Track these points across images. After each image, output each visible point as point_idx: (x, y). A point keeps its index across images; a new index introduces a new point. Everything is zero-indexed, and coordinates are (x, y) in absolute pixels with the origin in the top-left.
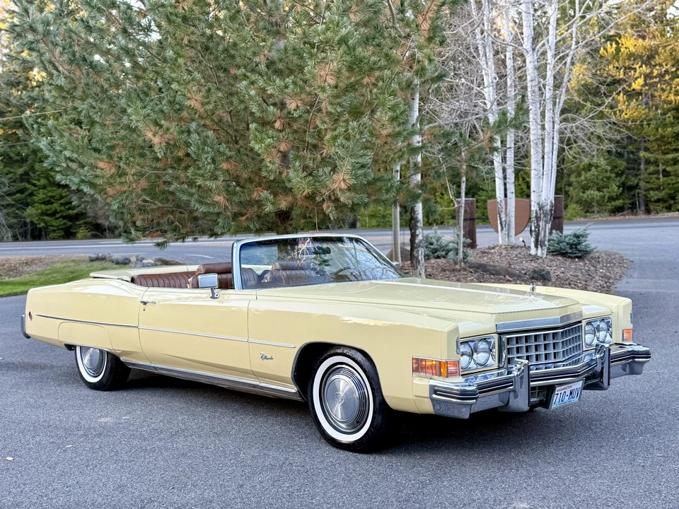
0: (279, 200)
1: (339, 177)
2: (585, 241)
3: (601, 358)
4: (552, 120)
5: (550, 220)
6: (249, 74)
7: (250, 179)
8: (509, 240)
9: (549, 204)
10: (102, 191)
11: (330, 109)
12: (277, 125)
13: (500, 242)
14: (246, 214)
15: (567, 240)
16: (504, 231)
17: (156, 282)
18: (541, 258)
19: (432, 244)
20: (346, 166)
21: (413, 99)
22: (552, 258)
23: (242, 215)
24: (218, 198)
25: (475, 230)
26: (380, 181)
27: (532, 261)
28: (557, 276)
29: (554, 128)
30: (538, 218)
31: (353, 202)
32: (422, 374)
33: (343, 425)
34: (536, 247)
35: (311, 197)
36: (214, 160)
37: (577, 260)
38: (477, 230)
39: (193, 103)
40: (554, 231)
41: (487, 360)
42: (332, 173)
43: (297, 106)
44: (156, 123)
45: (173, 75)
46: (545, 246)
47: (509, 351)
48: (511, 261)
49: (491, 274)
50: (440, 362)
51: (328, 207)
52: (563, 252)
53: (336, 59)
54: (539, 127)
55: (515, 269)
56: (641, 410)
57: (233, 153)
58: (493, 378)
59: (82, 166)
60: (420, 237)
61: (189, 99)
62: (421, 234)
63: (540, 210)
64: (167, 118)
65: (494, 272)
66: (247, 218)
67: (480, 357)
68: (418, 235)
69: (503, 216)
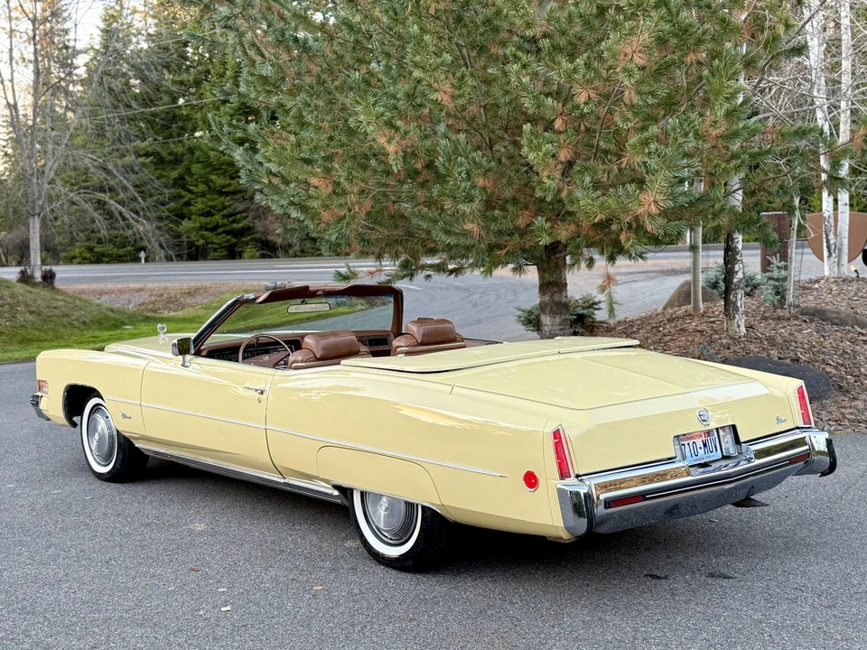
0: (558, 229)
1: (648, 197)
6: (520, 54)
7: (515, 199)
8: (839, 270)
10: (315, 216)
11: (636, 99)
12: (558, 124)
13: (827, 273)
14: (506, 246)
16: (832, 259)
20: (660, 182)
23: (499, 247)
24: (469, 226)
26: (703, 201)
31: (665, 232)
35: (603, 225)
36: (469, 175)
39: (440, 96)
42: (638, 192)
43: (589, 98)
44: (390, 124)
45: (418, 58)
49: (833, 324)
53: (647, 29)
57: (493, 164)
59: (287, 183)
60: (740, 275)
61: (436, 91)
64: (403, 116)
65: (837, 321)
66: (508, 251)
68: (737, 272)
69: (831, 236)
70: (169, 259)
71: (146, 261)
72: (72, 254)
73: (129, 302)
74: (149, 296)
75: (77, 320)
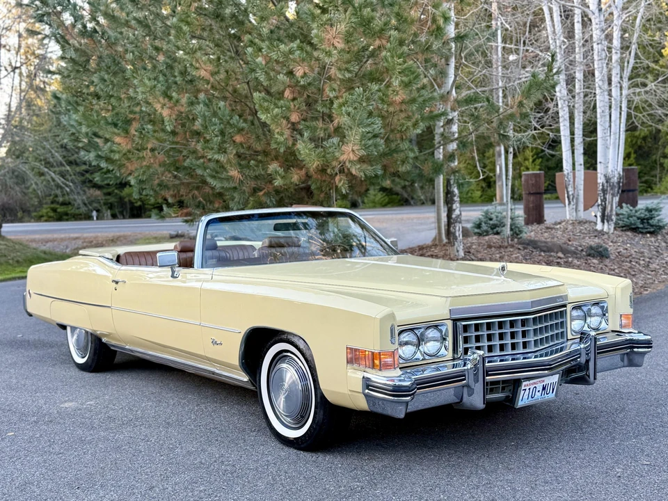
0: (291, 173)
1: (348, 148)
2: (658, 215)
3: (585, 348)
4: (619, 85)
5: (618, 192)
7: (264, 152)
8: (576, 215)
9: (617, 175)
10: (121, 166)
11: (338, 75)
12: (287, 94)
13: (568, 218)
14: (264, 188)
15: (637, 214)
16: (571, 206)
17: (144, 259)
18: (607, 233)
19: (491, 219)
20: (354, 136)
21: (448, 65)
22: (620, 233)
23: (261, 190)
24: (231, 173)
25: (543, 206)
26: (397, 152)
27: (596, 236)
28: (618, 253)
29: (621, 94)
30: (604, 191)
31: (365, 174)
32: (355, 366)
33: (289, 419)
34: (603, 221)
35: (323, 170)
36: (222, 133)
37: (648, 235)
38: (545, 206)
39: (203, 73)
40: (624, 205)
41: (439, 350)
42: (341, 143)
43: (305, 73)
44: (166, 95)
46: (612, 220)
47: (466, 340)
48: (572, 237)
49: (542, 251)
50: (373, 353)
51: (340, 181)
52: (633, 227)
53: (342, 22)
54: (606, 93)
55: (572, 245)
56: (651, 406)
57: (245, 125)
58: (445, 371)
60: (457, 212)
61: (197, 68)
62: (458, 209)
63: (607, 182)
64: (179, 90)
65: (545, 249)
66: (265, 193)
67: (430, 347)
68: (455, 210)
69: (570, 189)
70: (114, 216)
71: (97, 219)
72: (41, 213)
73: (67, 247)
74: (83, 243)
75: (13, 259)
